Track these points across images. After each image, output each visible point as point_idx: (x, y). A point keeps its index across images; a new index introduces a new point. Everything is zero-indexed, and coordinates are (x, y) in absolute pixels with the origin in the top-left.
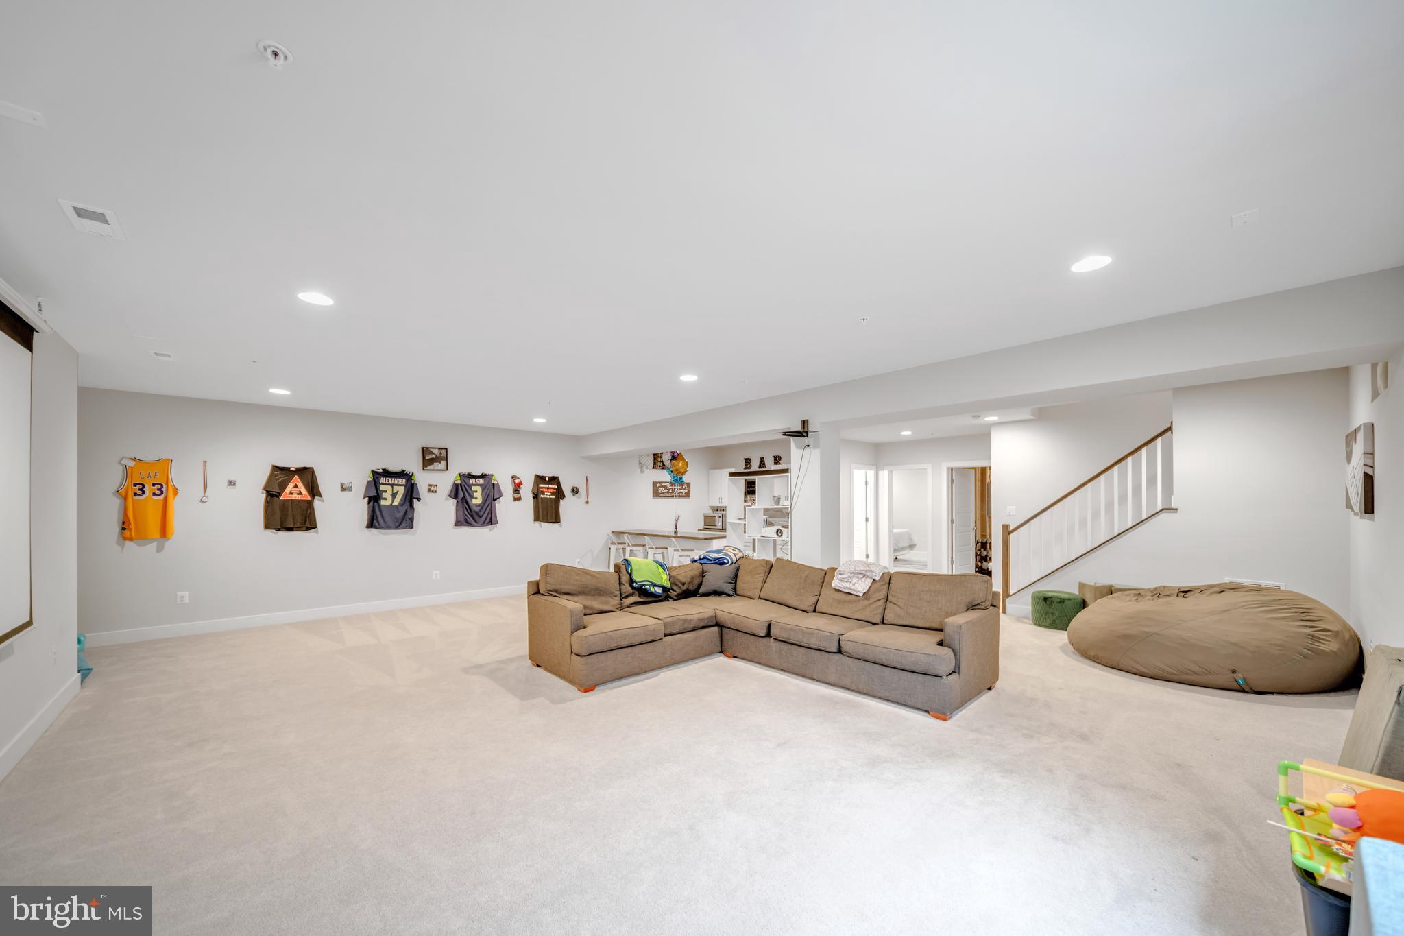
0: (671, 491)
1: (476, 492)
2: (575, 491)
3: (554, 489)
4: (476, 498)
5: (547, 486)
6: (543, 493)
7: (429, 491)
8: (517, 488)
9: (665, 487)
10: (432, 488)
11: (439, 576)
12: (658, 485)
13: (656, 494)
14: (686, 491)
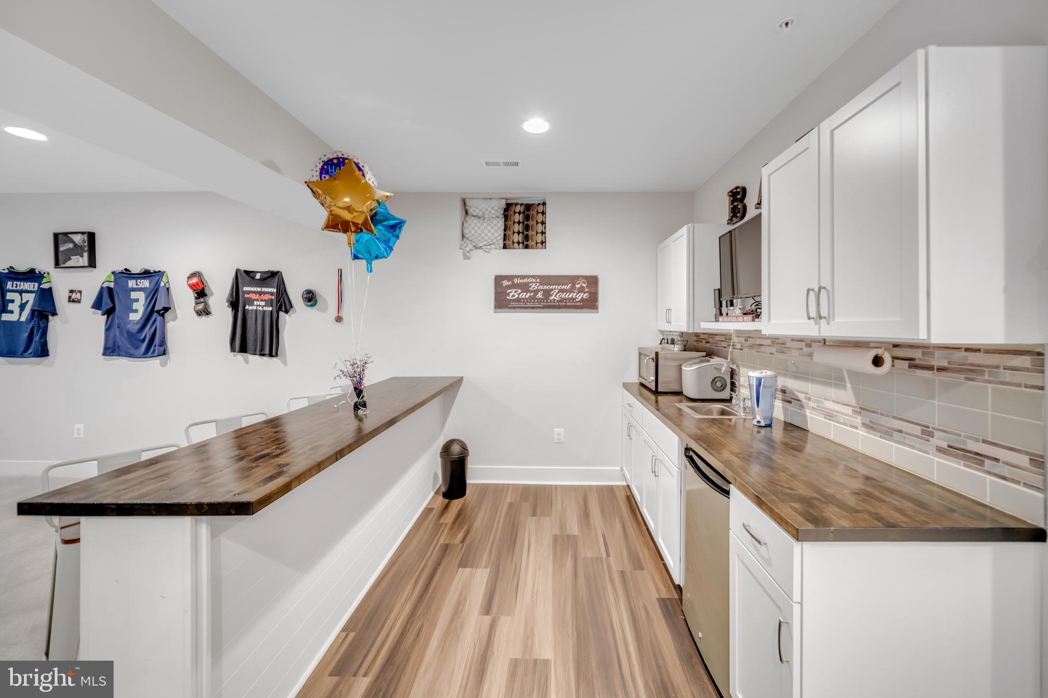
0: (540, 295)
1: (137, 300)
2: (310, 298)
3: (272, 294)
4: (136, 311)
5: (259, 289)
6: (251, 302)
7: (70, 300)
8: (201, 293)
9: (525, 288)
10: (74, 296)
11: (82, 432)
12: (505, 283)
13: (502, 302)
14: (586, 296)
